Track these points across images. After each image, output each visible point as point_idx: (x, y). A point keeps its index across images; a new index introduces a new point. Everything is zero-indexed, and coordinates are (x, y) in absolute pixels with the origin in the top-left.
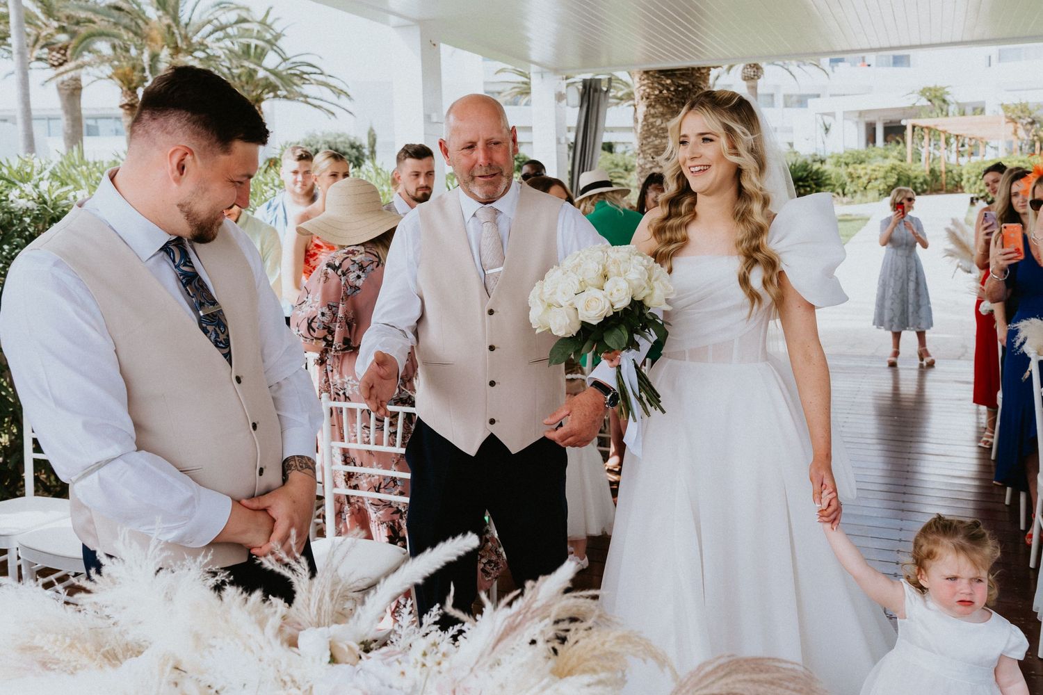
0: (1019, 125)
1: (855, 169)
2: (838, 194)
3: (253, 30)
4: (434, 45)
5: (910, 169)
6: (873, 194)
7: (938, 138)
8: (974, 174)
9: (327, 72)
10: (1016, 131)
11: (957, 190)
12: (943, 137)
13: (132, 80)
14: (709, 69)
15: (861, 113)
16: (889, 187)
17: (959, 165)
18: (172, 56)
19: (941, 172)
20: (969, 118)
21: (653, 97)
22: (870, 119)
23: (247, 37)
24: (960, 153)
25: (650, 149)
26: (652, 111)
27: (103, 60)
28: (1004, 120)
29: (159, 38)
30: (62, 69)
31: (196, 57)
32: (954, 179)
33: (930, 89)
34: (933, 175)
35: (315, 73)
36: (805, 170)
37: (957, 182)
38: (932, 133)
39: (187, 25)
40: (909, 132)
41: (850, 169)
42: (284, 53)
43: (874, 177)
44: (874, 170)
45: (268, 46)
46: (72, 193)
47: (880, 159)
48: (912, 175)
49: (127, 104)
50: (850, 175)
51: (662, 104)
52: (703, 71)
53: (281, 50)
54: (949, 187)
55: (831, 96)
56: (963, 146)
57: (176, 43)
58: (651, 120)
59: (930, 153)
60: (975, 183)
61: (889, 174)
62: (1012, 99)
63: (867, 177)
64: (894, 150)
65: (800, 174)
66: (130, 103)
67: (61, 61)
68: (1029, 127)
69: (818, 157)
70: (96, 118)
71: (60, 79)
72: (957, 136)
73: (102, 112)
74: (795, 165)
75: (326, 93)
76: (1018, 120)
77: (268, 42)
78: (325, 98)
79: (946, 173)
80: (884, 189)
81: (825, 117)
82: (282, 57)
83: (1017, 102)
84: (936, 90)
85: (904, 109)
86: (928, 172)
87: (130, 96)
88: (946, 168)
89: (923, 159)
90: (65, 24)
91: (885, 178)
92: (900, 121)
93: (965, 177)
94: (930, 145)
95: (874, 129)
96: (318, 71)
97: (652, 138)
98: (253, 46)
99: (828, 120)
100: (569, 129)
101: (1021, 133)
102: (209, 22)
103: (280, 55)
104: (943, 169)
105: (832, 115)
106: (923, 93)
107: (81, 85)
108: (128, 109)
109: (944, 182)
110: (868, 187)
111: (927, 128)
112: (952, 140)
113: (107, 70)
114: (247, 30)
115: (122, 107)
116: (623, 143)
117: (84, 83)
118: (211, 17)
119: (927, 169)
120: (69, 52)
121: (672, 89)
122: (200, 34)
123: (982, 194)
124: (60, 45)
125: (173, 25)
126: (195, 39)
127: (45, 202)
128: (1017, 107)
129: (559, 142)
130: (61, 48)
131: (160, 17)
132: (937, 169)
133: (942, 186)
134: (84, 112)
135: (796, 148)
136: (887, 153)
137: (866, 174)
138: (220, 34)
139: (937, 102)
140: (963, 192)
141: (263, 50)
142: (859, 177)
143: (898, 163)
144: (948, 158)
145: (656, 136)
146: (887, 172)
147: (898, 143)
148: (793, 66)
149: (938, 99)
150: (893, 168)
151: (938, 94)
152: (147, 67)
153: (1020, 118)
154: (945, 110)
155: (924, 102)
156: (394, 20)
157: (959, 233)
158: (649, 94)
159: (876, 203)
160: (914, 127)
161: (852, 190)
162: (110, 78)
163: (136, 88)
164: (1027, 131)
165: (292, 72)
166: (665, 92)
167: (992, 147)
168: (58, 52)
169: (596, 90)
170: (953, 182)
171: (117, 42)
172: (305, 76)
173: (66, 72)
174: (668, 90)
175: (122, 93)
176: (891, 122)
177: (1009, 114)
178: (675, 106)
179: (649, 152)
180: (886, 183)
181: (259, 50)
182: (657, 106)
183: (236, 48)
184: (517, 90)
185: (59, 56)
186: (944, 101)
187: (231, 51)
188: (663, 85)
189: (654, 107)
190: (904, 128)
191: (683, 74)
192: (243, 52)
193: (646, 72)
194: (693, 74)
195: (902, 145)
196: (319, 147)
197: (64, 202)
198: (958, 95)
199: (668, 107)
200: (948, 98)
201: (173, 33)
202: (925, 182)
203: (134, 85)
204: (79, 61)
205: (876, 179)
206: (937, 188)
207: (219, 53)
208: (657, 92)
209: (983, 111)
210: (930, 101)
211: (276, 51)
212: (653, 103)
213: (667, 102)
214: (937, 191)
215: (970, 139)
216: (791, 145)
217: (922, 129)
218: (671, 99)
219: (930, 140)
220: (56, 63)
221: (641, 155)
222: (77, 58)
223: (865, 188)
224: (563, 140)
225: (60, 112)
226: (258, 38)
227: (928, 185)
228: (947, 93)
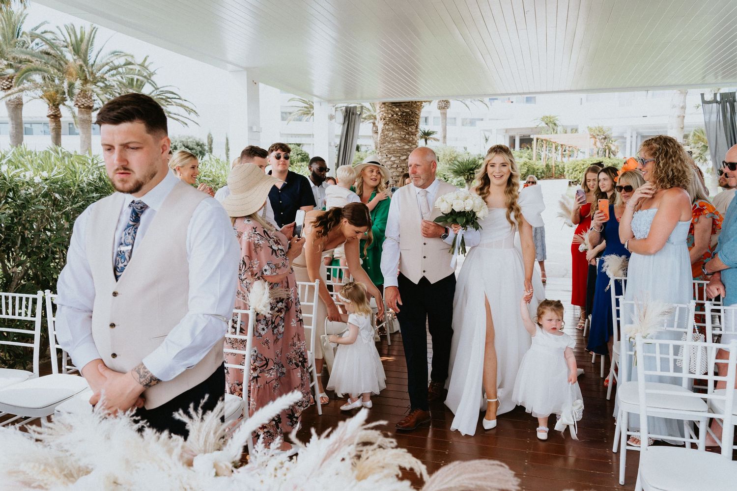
0: (597, 140)
3: (136, 70)
4: (256, 83)
5: (535, 164)
7: (551, 146)
8: (571, 168)
9: (183, 98)
10: (595, 143)
11: (561, 177)
12: (554, 146)
13: (56, 99)
14: (421, 102)
15: (507, 131)
17: (563, 162)
18: (82, 85)
19: (552, 166)
20: (569, 135)
21: (388, 118)
22: (512, 134)
23: (132, 74)
24: (563, 156)
25: (384, 150)
26: (387, 127)
27: (36, 86)
28: (588, 137)
29: (74, 73)
30: (9, 92)
31: (98, 86)
32: (559, 171)
33: (546, 117)
34: (548, 168)
35: (175, 98)
36: (474, 164)
37: (561, 172)
38: (548, 143)
39: (92, 65)
40: (534, 142)
42: (156, 84)
45: (145, 80)
48: (536, 168)
49: (52, 115)
51: (392, 123)
52: (418, 104)
53: (154, 82)
54: (557, 175)
55: (489, 119)
56: (565, 151)
57: (86, 76)
58: (386, 133)
59: (546, 155)
60: (572, 173)
61: (523, 167)
62: (594, 124)
64: (526, 153)
65: (471, 166)
66: (54, 114)
67: (9, 86)
68: (603, 141)
69: (482, 156)
70: (31, 124)
71: (8, 98)
72: (562, 145)
73: (35, 120)
74: (468, 161)
75: (182, 111)
76: (597, 137)
77: (145, 77)
78: (181, 114)
79: (555, 167)
81: (486, 133)
82: (154, 87)
83: (597, 126)
84: (550, 118)
85: (532, 129)
86: (545, 166)
87: (54, 110)
88: (556, 164)
89: (542, 158)
90: (12, 63)
92: (529, 136)
93: (566, 170)
94: (546, 151)
95: (514, 140)
96: (177, 97)
97: (387, 144)
98: (135, 80)
99: (487, 134)
100: (337, 136)
101: (598, 144)
102: (107, 64)
103: (152, 85)
104: (554, 165)
105: (490, 131)
106: (543, 119)
107: (22, 102)
108: (52, 118)
109: (554, 173)
111: (545, 140)
112: (559, 148)
113: (39, 92)
114: (132, 69)
115: (49, 116)
116: (366, 145)
117: (24, 100)
118: (109, 61)
119: (544, 164)
120: (14, 81)
121: (399, 114)
122: (101, 72)
123: (576, 180)
124: (8, 76)
125: (84, 65)
126: (98, 75)
128: (597, 129)
129: (330, 145)
130: (8, 78)
131: (75, 60)
132: (550, 164)
133: (553, 174)
134: (24, 119)
135: (468, 150)
136: (522, 154)
138: (114, 72)
139: (551, 125)
140: (565, 178)
141: (142, 82)
143: (528, 160)
144: (555, 159)
145: (389, 142)
146: (521, 166)
147: (528, 148)
148: (468, 102)
149: (551, 123)
150: (525, 164)
151: (552, 120)
152: (66, 91)
153: (598, 135)
154: (555, 129)
155: (543, 125)
156: (230, 67)
157: (566, 204)
158: (385, 117)
160: (537, 139)
162: (41, 98)
163: (58, 105)
164: (602, 143)
165: (160, 97)
166: (395, 115)
167: (581, 152)
168: (7, 81)
169: (353, 114)
170: (559, 172)
171: (46, 75)
172: (168, 100)
173: (12, 94)
174: (397, 114)
175: (49, 107)
176: (524, 136)
177: (592, 133)
178: (401, 124)
179: (384, 152)
181: (139, 83)
182: (390, 124)
183: (124, 81)
184: (302, 112)
185: (7, 83)
186: (555, 124)
187: (120, 83)
188: (394, 112)
189: (388, 125)
190: (532, 140)
192: (129, 83)
193: (384, 103)
194: (412, 105)
195: (530, 149)
196: (176, 144)
198: (563, 121)
199: (397, 125)
200: (557, 122)
201: (84, 71)
202: (543, 172)
203: (57, 103)
204: (20, 87)
206: (550, 176)
207: (114, 83)
208: (390, 116)
209: (576, 130)
210: (547, 124)
211: (150, 83)
212: (388, 122)
213: (396, 122)
215: (569, 147)
216: (465, 148)
217: (542, 140)
218: (399, 120)
219: (547, 147)
220: (5, 88)
221: (380, 154)
222: (19, 85)
224: (333, 144)
225: (8, 119)
226: (138, 75)
227: (544, 174)
228: (557, 120)
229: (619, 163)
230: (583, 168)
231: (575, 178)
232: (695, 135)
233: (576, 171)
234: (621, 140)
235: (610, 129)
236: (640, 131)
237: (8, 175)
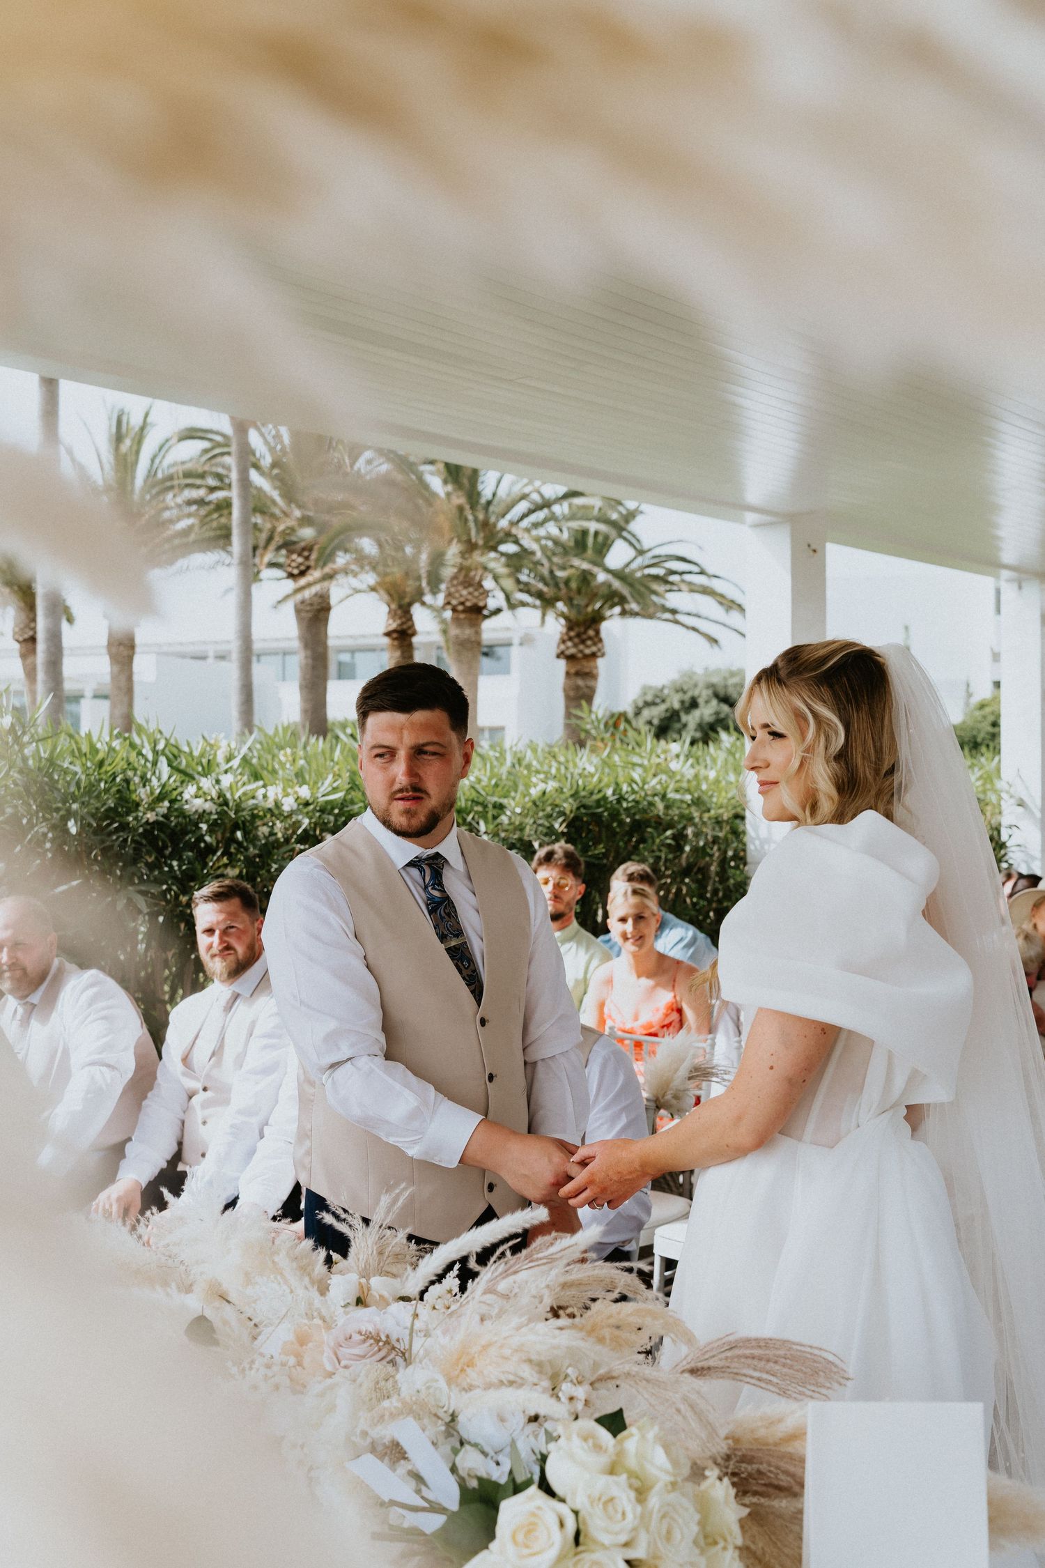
3: (593, 507)
4: (815, 550)
9: (710, 571)
13: (405, 592)
18: (463, 554)
23: (582, 518)
27: (362, 560)
29: (446, 526)
30: (303, 581)
31: (502, 554)
35: (690, 573)
39: (489, 503)
42: (638, 540)
45: (613, 533)
46: (262, 791)
49: (394, 631)
53: (634, 536)
57: (469, 534)
66: (399, 628)
67: (303, 568)
70: (353, 651)
71: (299, 597)
73: (361, 642)
75: (707, 605)
77: (613, 524)
78: (704, 612)
82: (635, 548)
87: (400, 618)
90: (311, 514)
96: (696, 569)
98: (592, 531)
102: (524, 497)
103: (631, 544)
107: (329, 603)
108: (394, 639)
113: (370, 578)
114: (584, 507)
115: (388, 634)
117: (333, 601)
118: (527, 490)
120: (314, 556)
122: (508, 517)
124: (303, 544)
125: (467, 507)
126: (503, 524)
127: (226, 803)
130: (304, 549)
131: (448, 495)
134: (331, 642)
138: (540, 515)
141: (606, 537)
152: (423, 573)
156: (751, 516)
162: (373, 589)
163: (410, 604)
165: (653, 571)
168: (300, 555)
171: (383, 536)
172: (672, 578)
173: (309, 585)
175: (389, 612)
181: (600, 539)
183: (565, 536)
185: (300, 560)
187: (556, 542)
192: (577, 542)
196: (696, 693)
197: (251, 802)
201: (466, 520)
203: (407, 600)
204: (327, 570)
207: (534, 547)
211: (625, 539)
220: (296, 572)
222: (325, 565)
225: (296, 644)
226: (598, 520)
237: (232, 794)
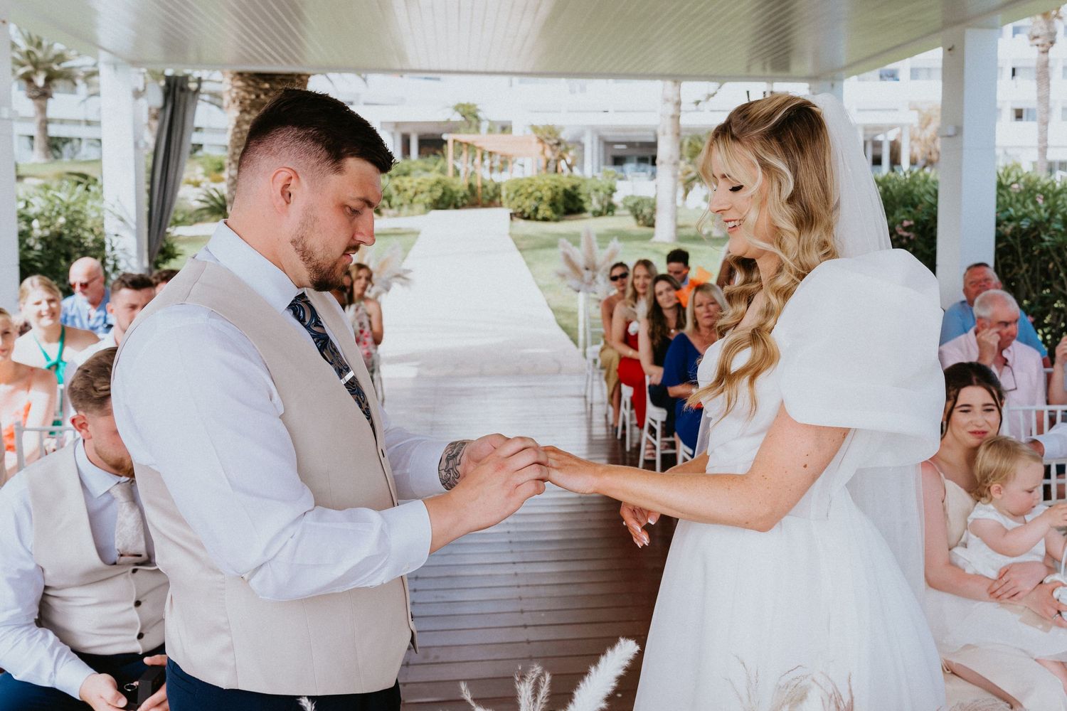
0: (547, 146)
1: (402, 182)
2: (384, 206)
5: (452, 183)
6: (419, 207)
7: (475, 154)
8: (511, 191)
10: (543, 151)
11: (494, 205)
12: (479, 153)
15: (397, 125)
16: (435, 200)
17: (492, 180)
19: (477, 186)
20: (498, 136)
21: (248, 102)
22: (405, 130)
24: (492, 169)
26: (246, 116)
28: (535, 140)
33: (463, 105)
34: (471, 190)
37: (493, 196)
38: (470, 149)
40: (450, 149)
41: (397, 181)
43: (419, 190)
44: (420, 184)
47: (420, 171)
48: (454, 189)
50: (397, 188)
52: (302, 78)
54: (485, 202)
59: (467, 169)
60: (513, 199)
61: (435, 188)
62: (540, 121)
63: (414, 190)
64: (434, 164)
68: (555, 147)
72: (491, 153)
76: (546, 141)
79: (481, 188)
80: (430, 203)
83: (544, 123)
84: (469, 106)
85: (439, 123)
86: (467, 187)
88: (482, 184)
89: (462, 173)
91: (431, 191)
92: (441, 135)
93: (504, 193)
94: (467, 161)
95: (409, 141)
101: (549, 153)
104: (479, 184)
106: (457, 108)
109: (480, 197)
110: (416, 200)
111: (467, 143)
112: (486, 156)
119: (466, 184)
128: (545, 129)
132: (474, 183)
133: (479, 200)
136: (427, 166)
137: (412, 187)
139: (470, 118)
140: (500, 205)
142: (405, 190)
143: (441, 176)
144: (485, 175)
146: (432, 186)
147: (437, 156)
149: (470, 116)
150: (438, 182)
151: (472, 110)
153: (548, 138)
154: (477, 126)
155: (457, 117)
158: (243, 99)
159: (422, 216)
160: (454, 141)
161: (398, 203)
164: (553, 151)
166: (262, 96)
167: (519, 165)
169: (182, 90)
170: (488, 197)
174: (266, 95)
176: (425, 135)
177: (539, 135)
180: (431, 197)
182: (252, 111)
186: (476, 117)
188: (260, 90)
189: (248, 113)
190: (446, 142)
191: (282, 80)
193: (241, 74)
194: (292, 81)
195: (442, 159)
198: (490, 113)
200: (479, 114)
202: (465, 196)
205: (422, 192)
206: (474, 203)
208: (253, 97)
209: (510, 129)
210: (463, 116)
212: (248, 109)
214: (474, 205)
215: (502, 156)
217: (461, 144)
219: (468, 155)
223: (411, 201)
227: (467, 199)
228: (478, 110)
229: (580, 185)
230: (530, 190)
231: (519, 207)
232: (690, 144)
233: (521, 195)
234: (579, 147)
235: (562, 128)
236: (605, 133)
